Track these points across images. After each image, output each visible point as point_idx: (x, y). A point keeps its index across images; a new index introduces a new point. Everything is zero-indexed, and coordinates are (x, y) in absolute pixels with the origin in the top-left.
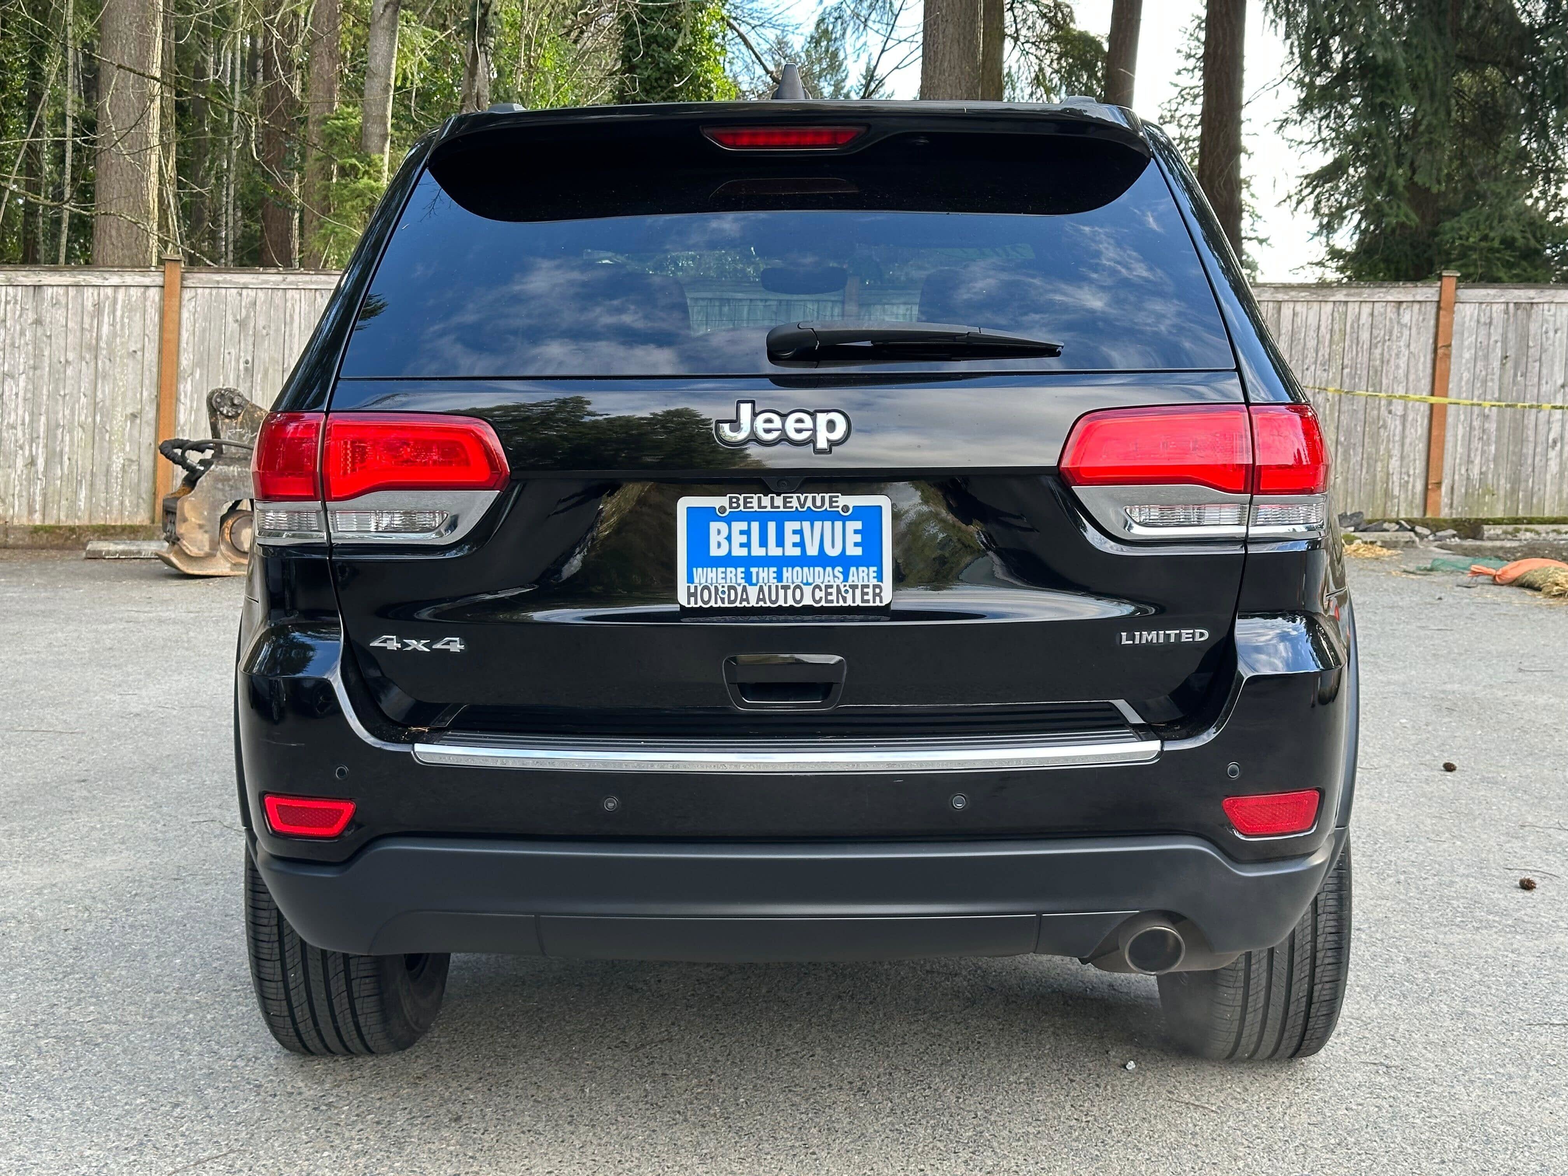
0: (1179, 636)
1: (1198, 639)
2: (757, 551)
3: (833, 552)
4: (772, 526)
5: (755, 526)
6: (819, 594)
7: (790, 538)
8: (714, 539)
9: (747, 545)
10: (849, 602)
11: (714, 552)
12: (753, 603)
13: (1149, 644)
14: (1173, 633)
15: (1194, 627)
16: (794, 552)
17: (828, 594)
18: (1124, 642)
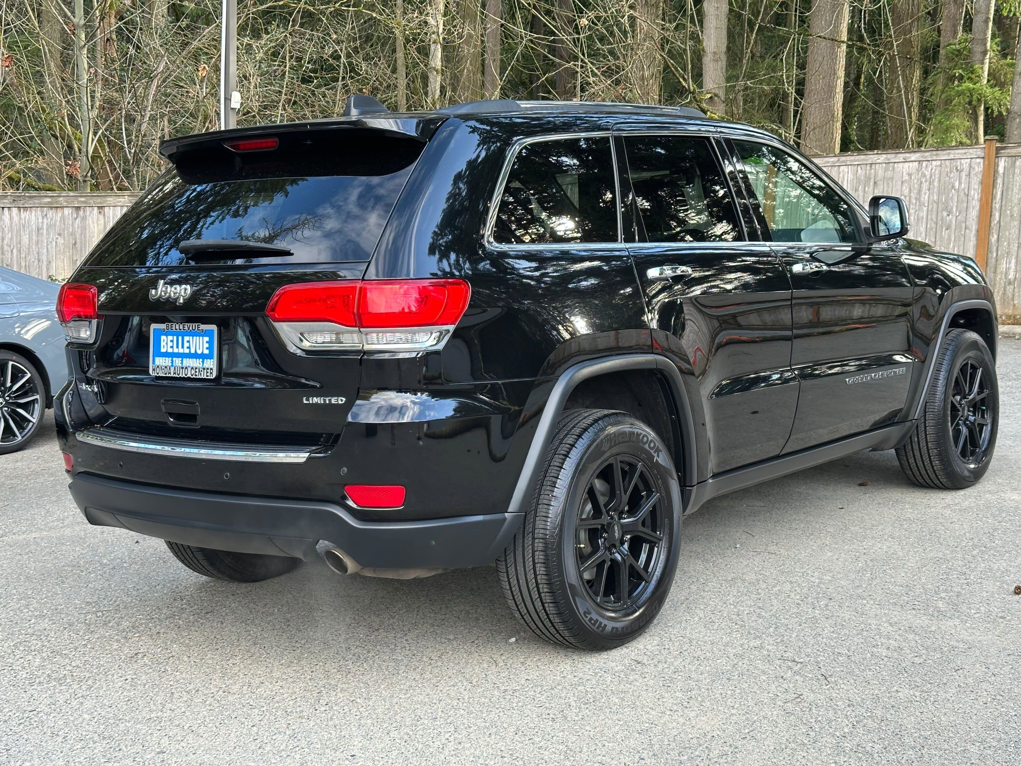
0: (330, 400)
1: (340, 402)
2: (176, 350)
3: (199, 352)
4: (180, 338)
5: (175, 337)
6: (193, 372)
7: (186, 345)
8: (163, 344)
9: (172, 347)
10: (202, 377)
11: (163, 350)
12: (172, 375)
13: (317, 404)
14: (327, 399)
15: (338, 396)
16: (187, 351)
17: (196, 372)
18: (305, 402)
